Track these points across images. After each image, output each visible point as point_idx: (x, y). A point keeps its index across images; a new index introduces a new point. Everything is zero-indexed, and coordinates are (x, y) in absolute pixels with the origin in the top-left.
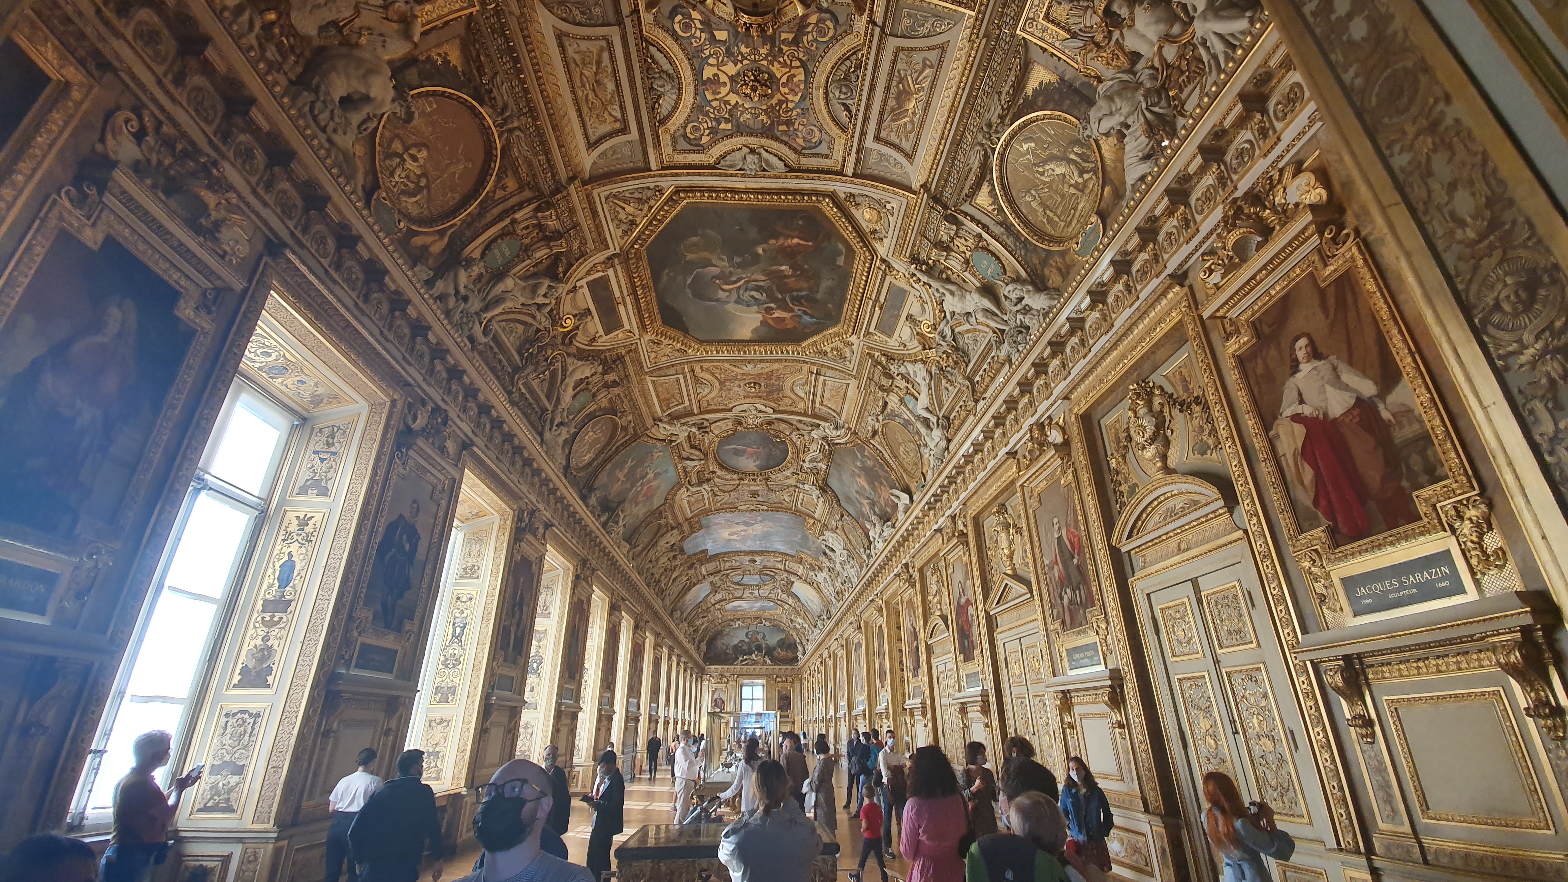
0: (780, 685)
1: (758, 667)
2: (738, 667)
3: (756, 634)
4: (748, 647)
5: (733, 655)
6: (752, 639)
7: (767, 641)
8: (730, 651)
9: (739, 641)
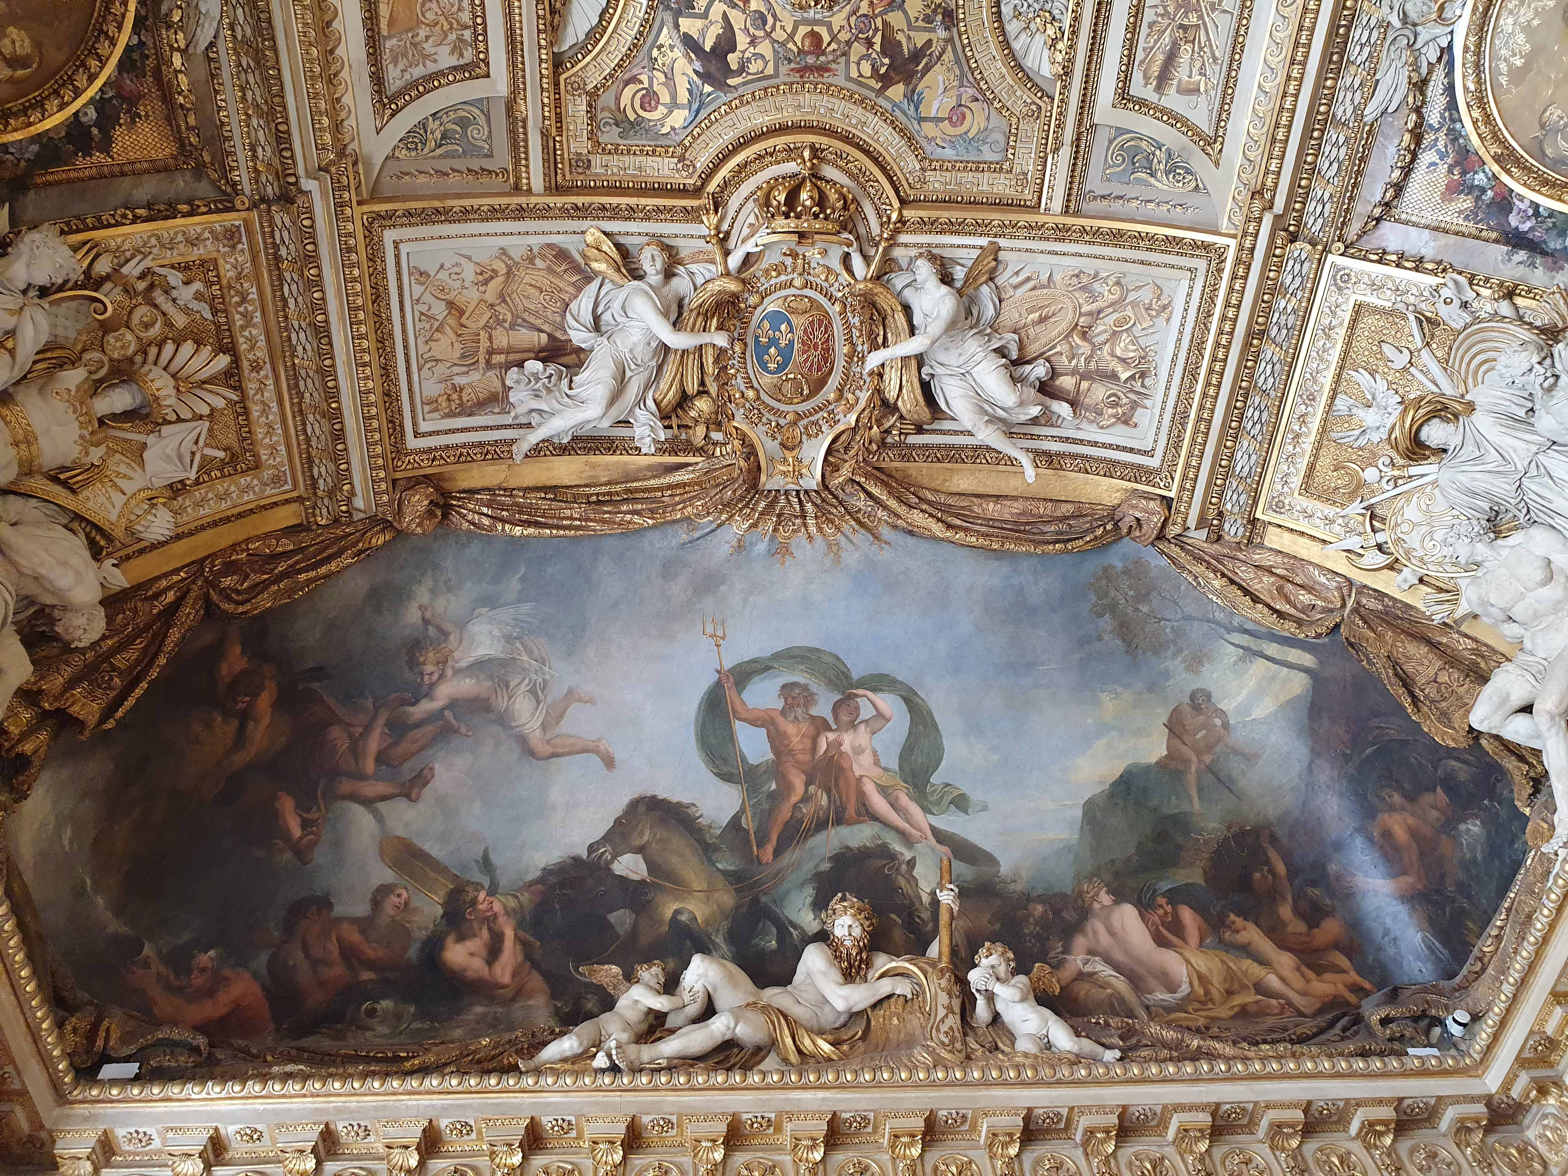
3: (823, 708)
4: (727, 898)
5: (520, 993)
6: (776, 770)
7: (961, 803)
8: (493, 952)
9: (618, 805)
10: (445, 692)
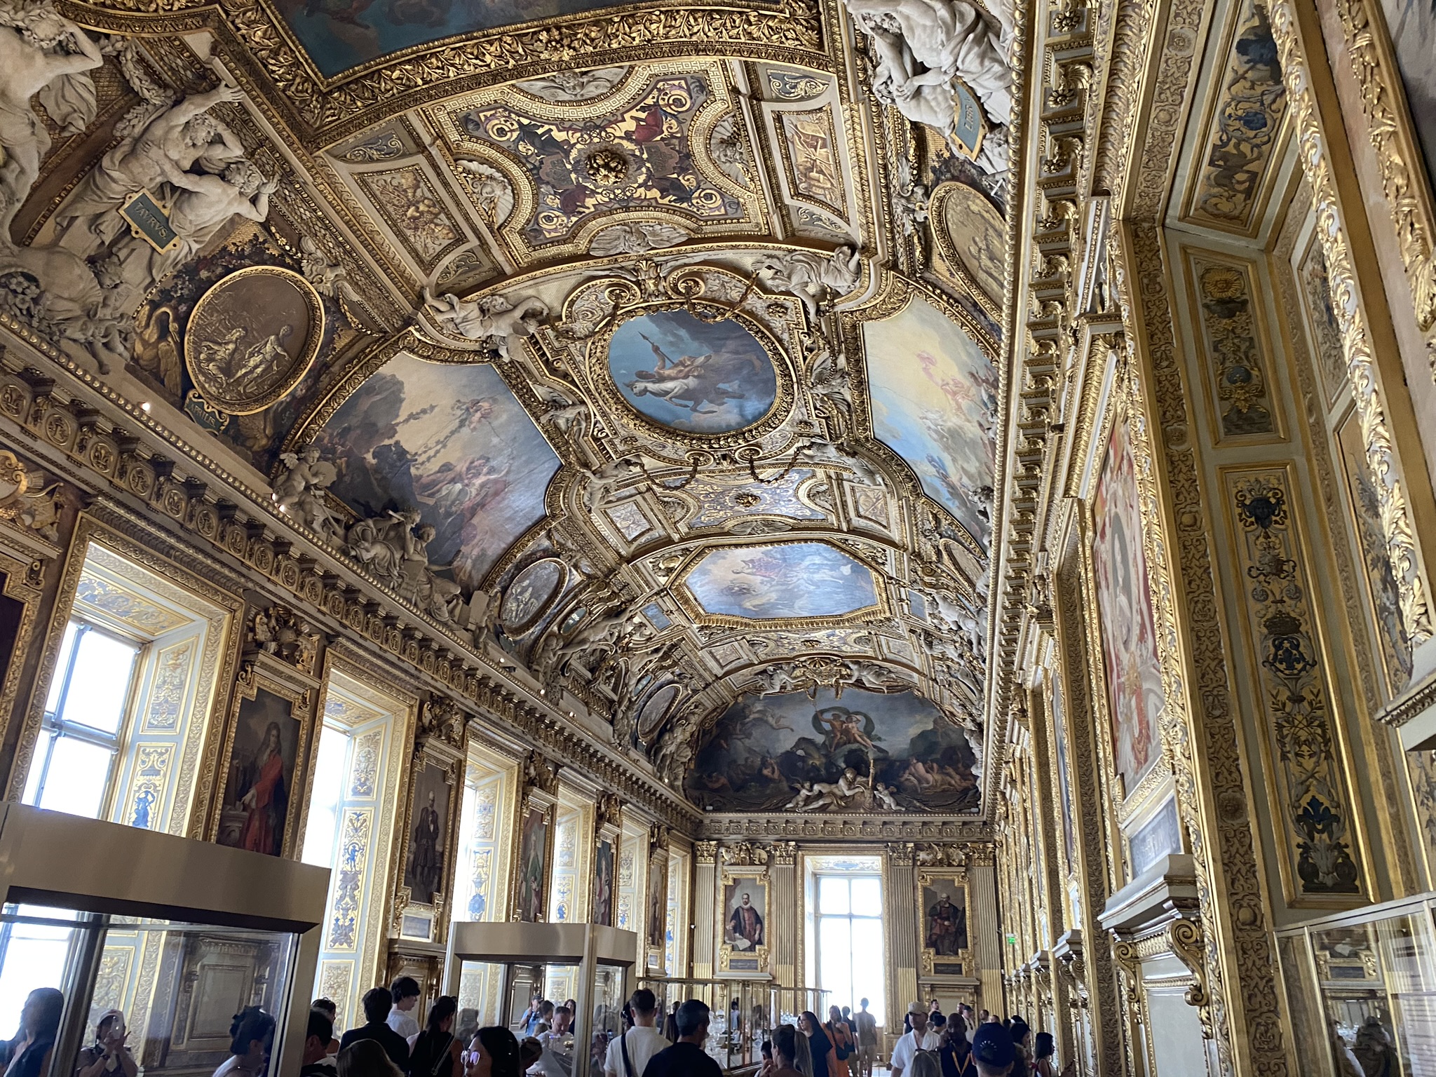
0: (931, 873)
1: (857, 818)
2: (799, 817)
3: (843, 718)
4: (824, 760)
5: (780, 781)
6: (832, 731)
7: (879, 739)
8: (773, 772)
9: (796, 739)
10: (752, 717)
